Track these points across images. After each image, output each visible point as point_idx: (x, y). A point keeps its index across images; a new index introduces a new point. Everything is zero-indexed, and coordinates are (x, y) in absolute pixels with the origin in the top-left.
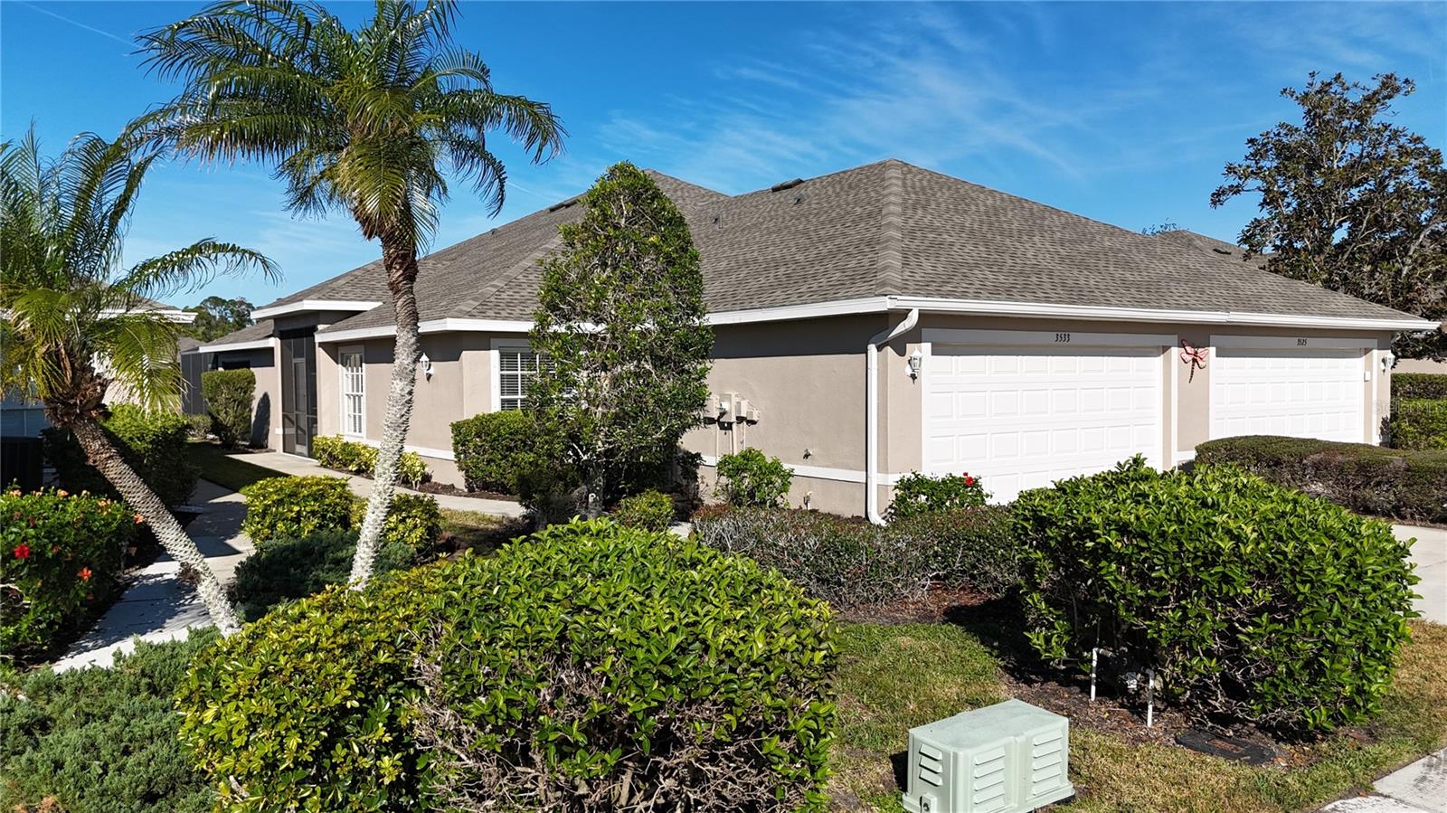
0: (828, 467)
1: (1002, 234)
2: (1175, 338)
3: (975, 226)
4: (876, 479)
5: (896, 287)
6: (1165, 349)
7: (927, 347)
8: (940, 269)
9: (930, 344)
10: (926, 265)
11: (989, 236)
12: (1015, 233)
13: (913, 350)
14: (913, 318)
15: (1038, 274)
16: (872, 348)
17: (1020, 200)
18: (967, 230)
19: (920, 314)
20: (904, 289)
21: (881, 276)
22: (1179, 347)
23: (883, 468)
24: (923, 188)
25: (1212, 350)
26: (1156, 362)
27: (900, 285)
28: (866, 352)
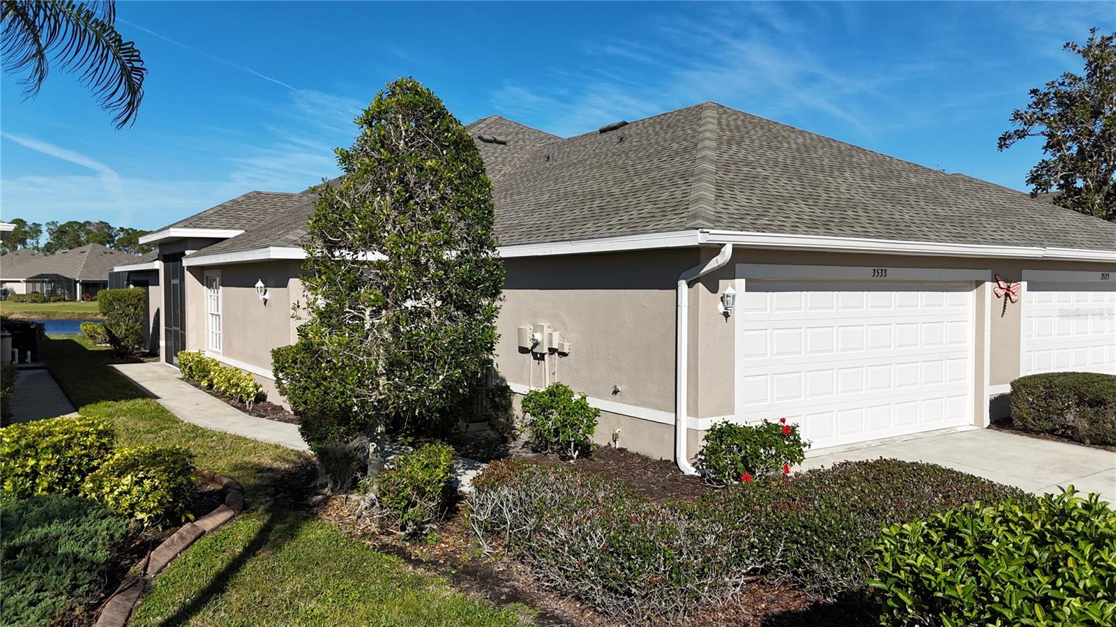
0: (636, 405)
1: (814, 169)
2: (989, 273)
3: (789, 162)
4: (685, 422)
5: (708, 220)
6: (979, 283)
7: (740, 283)
8: (755, 202)
9: (744, 280)
10: (741, 198)
11: (802, 171)
12: (826, 168)
13: (726, 287)
14: (727, 253)
15: (854, 208)
16: (683, 285)
17: (828, 140)
18: (781, 165)
19: (733, 249)
20: (716, 222)
21: (692, 208)
22: (992, 281)
23: (694, 411)
24: (738, 127)
25: (1024, 284)
26: (970, 297)
27: (713, 218)
28: (676, 288)
